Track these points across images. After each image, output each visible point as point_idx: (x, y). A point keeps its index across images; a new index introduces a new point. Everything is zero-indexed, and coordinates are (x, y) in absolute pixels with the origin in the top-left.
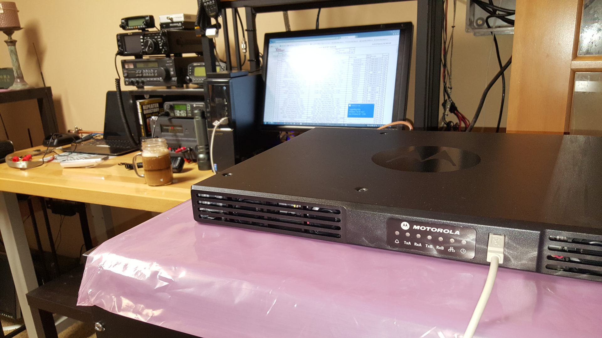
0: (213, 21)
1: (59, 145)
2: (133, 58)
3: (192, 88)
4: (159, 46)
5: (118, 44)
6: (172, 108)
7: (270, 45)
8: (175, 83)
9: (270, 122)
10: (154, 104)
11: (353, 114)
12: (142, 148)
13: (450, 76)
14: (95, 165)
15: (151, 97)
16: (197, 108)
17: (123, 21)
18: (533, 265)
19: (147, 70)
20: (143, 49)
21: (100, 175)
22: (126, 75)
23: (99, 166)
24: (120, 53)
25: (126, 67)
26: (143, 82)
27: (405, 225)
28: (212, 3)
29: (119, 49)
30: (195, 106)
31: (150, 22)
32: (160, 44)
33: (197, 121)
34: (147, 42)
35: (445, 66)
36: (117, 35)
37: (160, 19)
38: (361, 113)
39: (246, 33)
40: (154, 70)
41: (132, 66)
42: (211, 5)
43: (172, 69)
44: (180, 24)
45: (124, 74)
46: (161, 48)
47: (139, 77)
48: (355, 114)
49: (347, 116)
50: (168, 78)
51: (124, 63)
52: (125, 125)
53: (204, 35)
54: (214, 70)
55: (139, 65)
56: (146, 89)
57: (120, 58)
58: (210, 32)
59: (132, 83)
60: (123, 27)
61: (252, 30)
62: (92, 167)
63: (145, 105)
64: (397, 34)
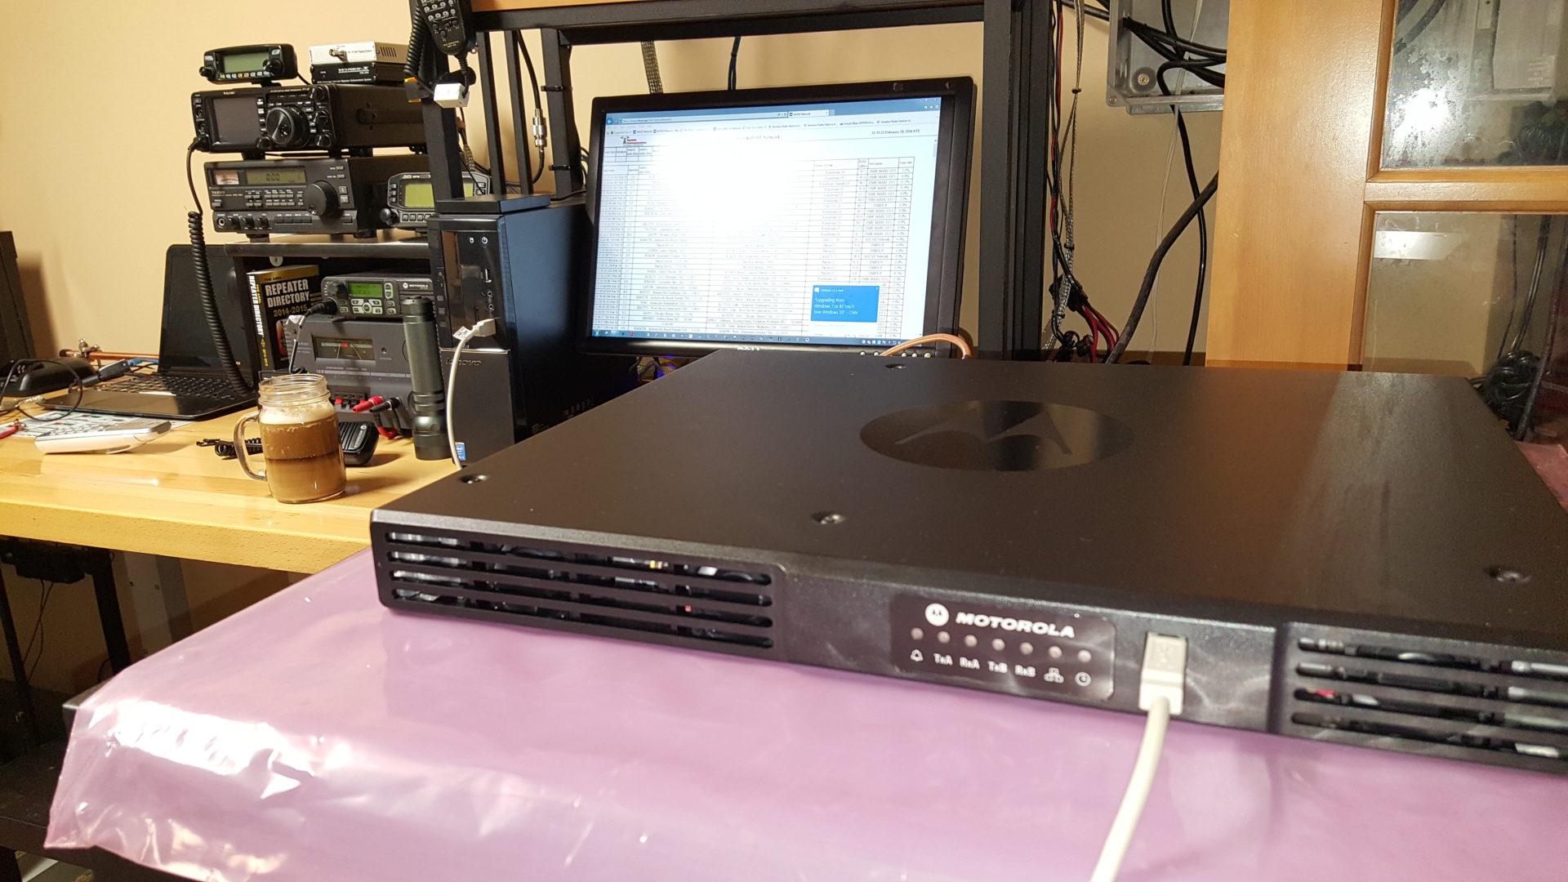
0: (454, 64)
1: (32, 390)
2: (237, 157)
3: (399, 240)
4: (309, 128)
5: (195, 118)
6: (344, 291)
7: (608, 128)
8: (354, 226)
9: (609, 331)
10: (295, 282)
11: (824, 312)
12: (260, 401)
13: (1068, 216)
14: (133, 445)
15: (287, 262)
16: (410, 292)
17: (210, 58)
18: (1259, 712)
19: (274, 192)
20: (265, 134)
21: (145, 474)
22: (218, 203)
23: (144, 449)
24: (202, 144)
25: (219, 181)
26: (265, 223)
27: (937, 612)
28: (450, 15)
29: (198, 133)
30: (405, 286)
31: (284, 61)
32: (312, 120)
33: (413, 328)
34: (276, 114)
35: (1056, 190)
36: (194, 97)
37: (311, 55)
38: (844, 309)
39: (543, 95)
40: (295, 192)
41: (234, 180)
42: (447, 22)
43: (343, 189)
44: (366, 70)
45: (212, 200)
46: (313, 131)
47: (253, 209)
48: (831, 312)
49: (809, 317)
50: (332, 211)
51: (212, 170)
52: (216, 337)
53: (429, 101)
54: (458, 193)
55: (252, 177)
56: (275, 240)
57: (202, 158)
58: (446, 93)
59: (235, 226)
60: (209, 73)
61: (560, 89)
62: (124, 451)
63: (270, 284)
64: (934, 109)
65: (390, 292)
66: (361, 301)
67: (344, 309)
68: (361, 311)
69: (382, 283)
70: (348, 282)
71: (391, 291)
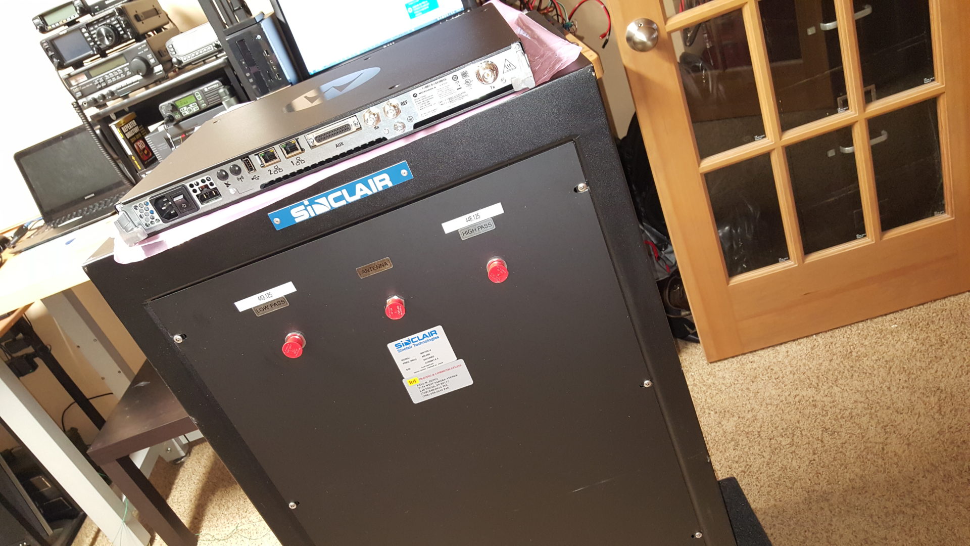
5: (48, 55)
6: (175, 108)
10: (131, 123)
17: (36, 21)
22: (79, 94)
24: (59, 67)
25: (72, 84)
26: (112, 93)
29: (54, 62)
41: (83, 79)
43: (150, 56)
47: (101, 89)
50: (148, 71)
51: (65, 80)
56: (110, 106)
60: (41, 29)
63: (123, 126)
65: (199, 97)
66: (185, 108)
67: (177, 117)
68: (187, 113)
69: (193, 94)
70: (174, 102)
71: (199, 95)
